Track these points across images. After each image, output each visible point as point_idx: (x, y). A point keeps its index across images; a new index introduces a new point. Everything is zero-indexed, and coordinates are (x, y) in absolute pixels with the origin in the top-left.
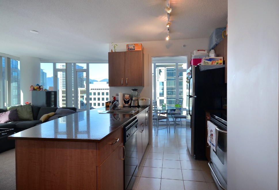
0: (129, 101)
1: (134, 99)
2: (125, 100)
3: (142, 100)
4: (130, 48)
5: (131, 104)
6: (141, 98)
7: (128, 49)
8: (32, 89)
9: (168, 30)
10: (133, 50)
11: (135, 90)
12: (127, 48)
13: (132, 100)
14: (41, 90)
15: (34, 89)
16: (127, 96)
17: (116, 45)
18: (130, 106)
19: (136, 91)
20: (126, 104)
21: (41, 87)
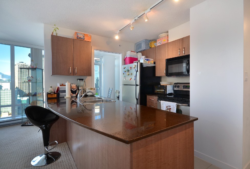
1: (80, 88)
2: (73, 90)
7: (78, 37)
10: (83, 39)
11: (81, 80)
12: (76, 36)
16: (74, 86)
17: (57, 29)
20: (73, 94)
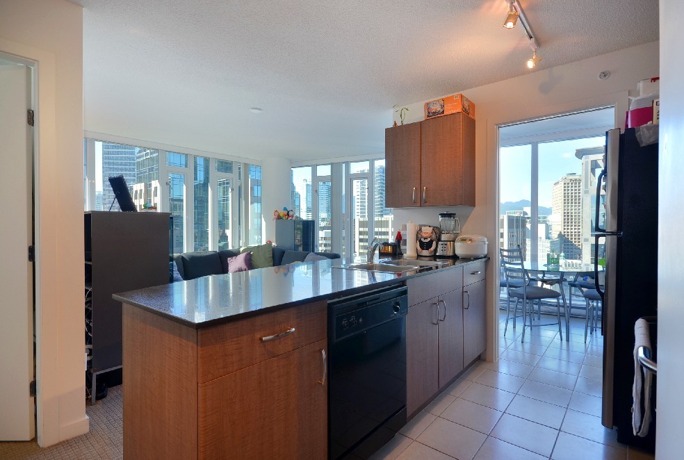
0: (431, 242)
1: (444, 237)
2: (422, 239)
3: (464, 240)
4: (434, 111)
5: (436, 250)
6: (461, 237)
7: (429, 113)
8: (276, 217)
9: (531, 37)
10: (440, 114)
11: (449, 215)
12: (427, 113)
13: (439, 240)
14: (290, 218)
15: (279, 218)
16: (427, 231)
17: (405, 110)
18: (435, 257)
19: (451, 217)
20: (423, 249)
21: (291, 213)
